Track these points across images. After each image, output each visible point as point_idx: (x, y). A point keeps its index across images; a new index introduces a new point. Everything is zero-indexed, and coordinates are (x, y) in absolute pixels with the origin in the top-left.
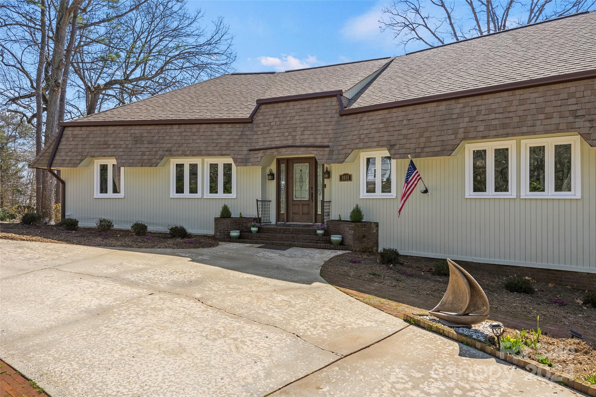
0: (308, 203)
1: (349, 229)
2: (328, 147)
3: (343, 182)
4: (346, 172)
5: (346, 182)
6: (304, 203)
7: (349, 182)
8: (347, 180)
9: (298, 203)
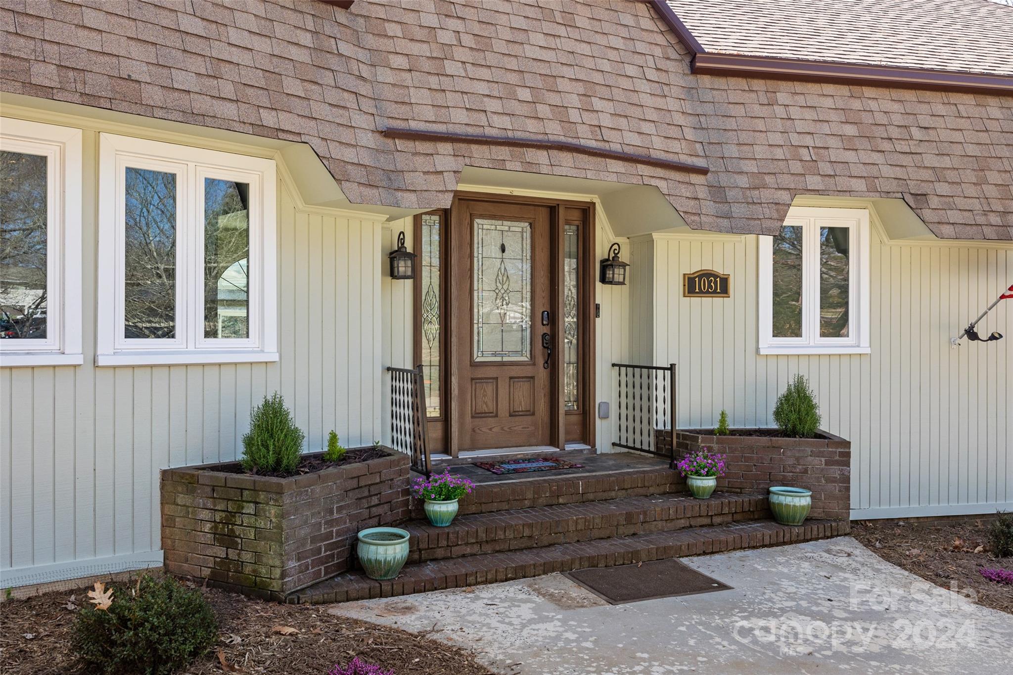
0: (528, 371)
1: (827, 463)
2: (704, 171)
3: (695, 300)
4: (707, 266)
5: (707, 301)
6: (515, 371)
7: (718, 301)
8: (715, 292)
9: (491, 372)
